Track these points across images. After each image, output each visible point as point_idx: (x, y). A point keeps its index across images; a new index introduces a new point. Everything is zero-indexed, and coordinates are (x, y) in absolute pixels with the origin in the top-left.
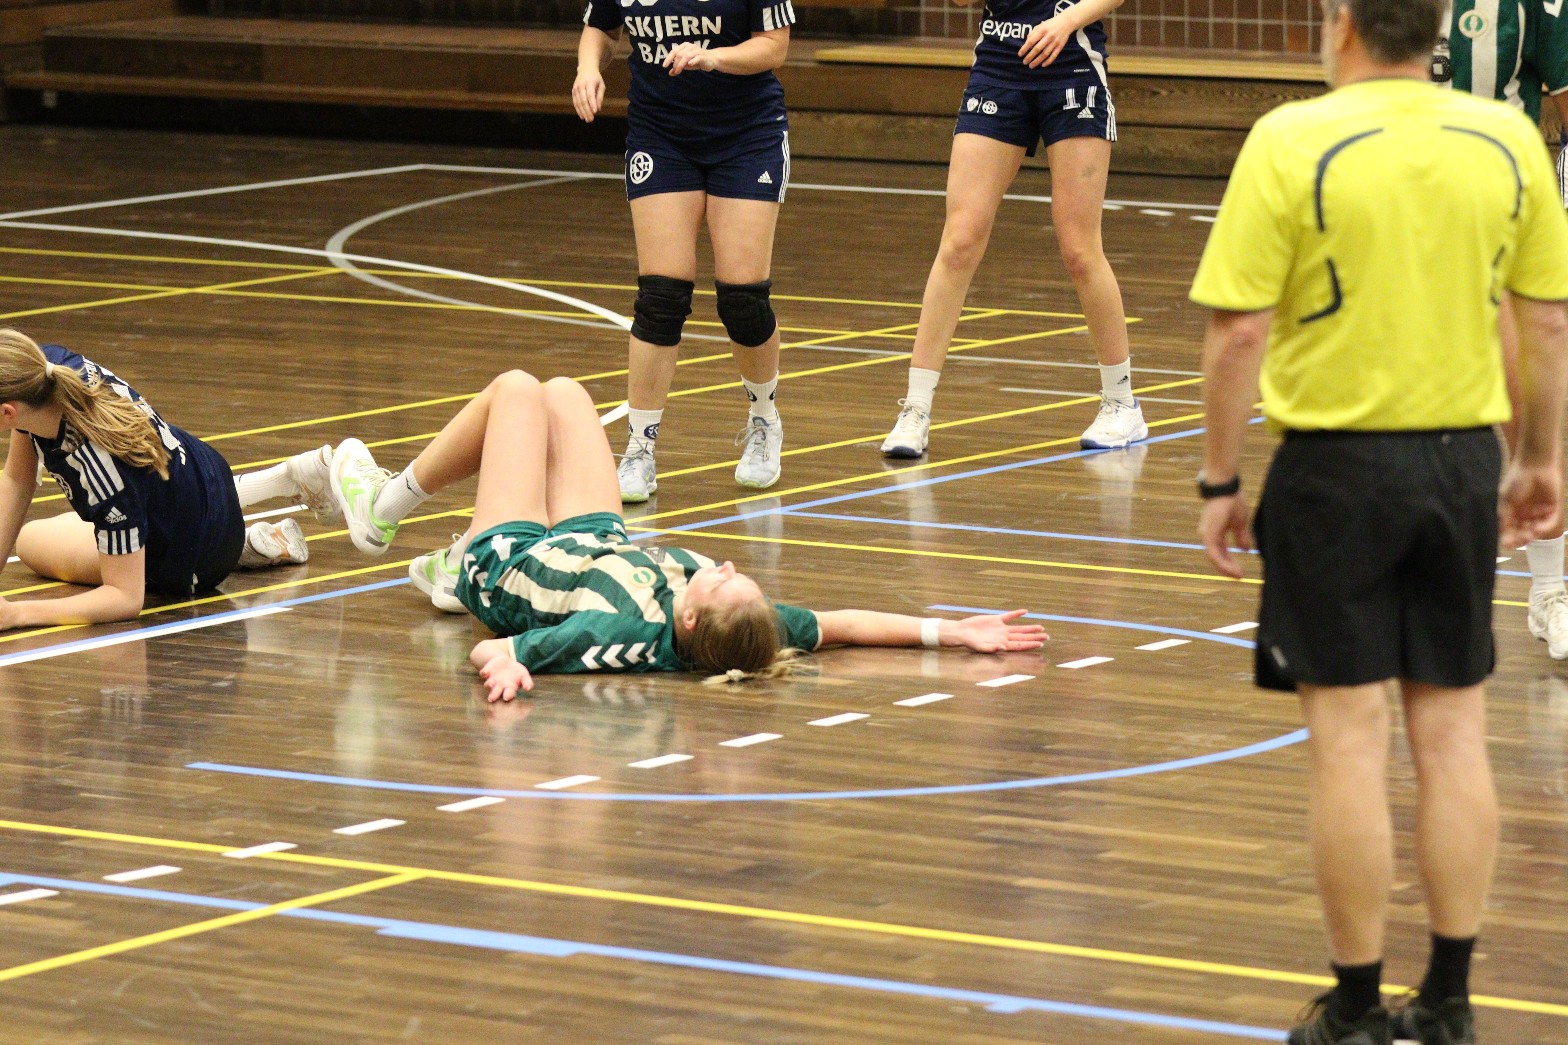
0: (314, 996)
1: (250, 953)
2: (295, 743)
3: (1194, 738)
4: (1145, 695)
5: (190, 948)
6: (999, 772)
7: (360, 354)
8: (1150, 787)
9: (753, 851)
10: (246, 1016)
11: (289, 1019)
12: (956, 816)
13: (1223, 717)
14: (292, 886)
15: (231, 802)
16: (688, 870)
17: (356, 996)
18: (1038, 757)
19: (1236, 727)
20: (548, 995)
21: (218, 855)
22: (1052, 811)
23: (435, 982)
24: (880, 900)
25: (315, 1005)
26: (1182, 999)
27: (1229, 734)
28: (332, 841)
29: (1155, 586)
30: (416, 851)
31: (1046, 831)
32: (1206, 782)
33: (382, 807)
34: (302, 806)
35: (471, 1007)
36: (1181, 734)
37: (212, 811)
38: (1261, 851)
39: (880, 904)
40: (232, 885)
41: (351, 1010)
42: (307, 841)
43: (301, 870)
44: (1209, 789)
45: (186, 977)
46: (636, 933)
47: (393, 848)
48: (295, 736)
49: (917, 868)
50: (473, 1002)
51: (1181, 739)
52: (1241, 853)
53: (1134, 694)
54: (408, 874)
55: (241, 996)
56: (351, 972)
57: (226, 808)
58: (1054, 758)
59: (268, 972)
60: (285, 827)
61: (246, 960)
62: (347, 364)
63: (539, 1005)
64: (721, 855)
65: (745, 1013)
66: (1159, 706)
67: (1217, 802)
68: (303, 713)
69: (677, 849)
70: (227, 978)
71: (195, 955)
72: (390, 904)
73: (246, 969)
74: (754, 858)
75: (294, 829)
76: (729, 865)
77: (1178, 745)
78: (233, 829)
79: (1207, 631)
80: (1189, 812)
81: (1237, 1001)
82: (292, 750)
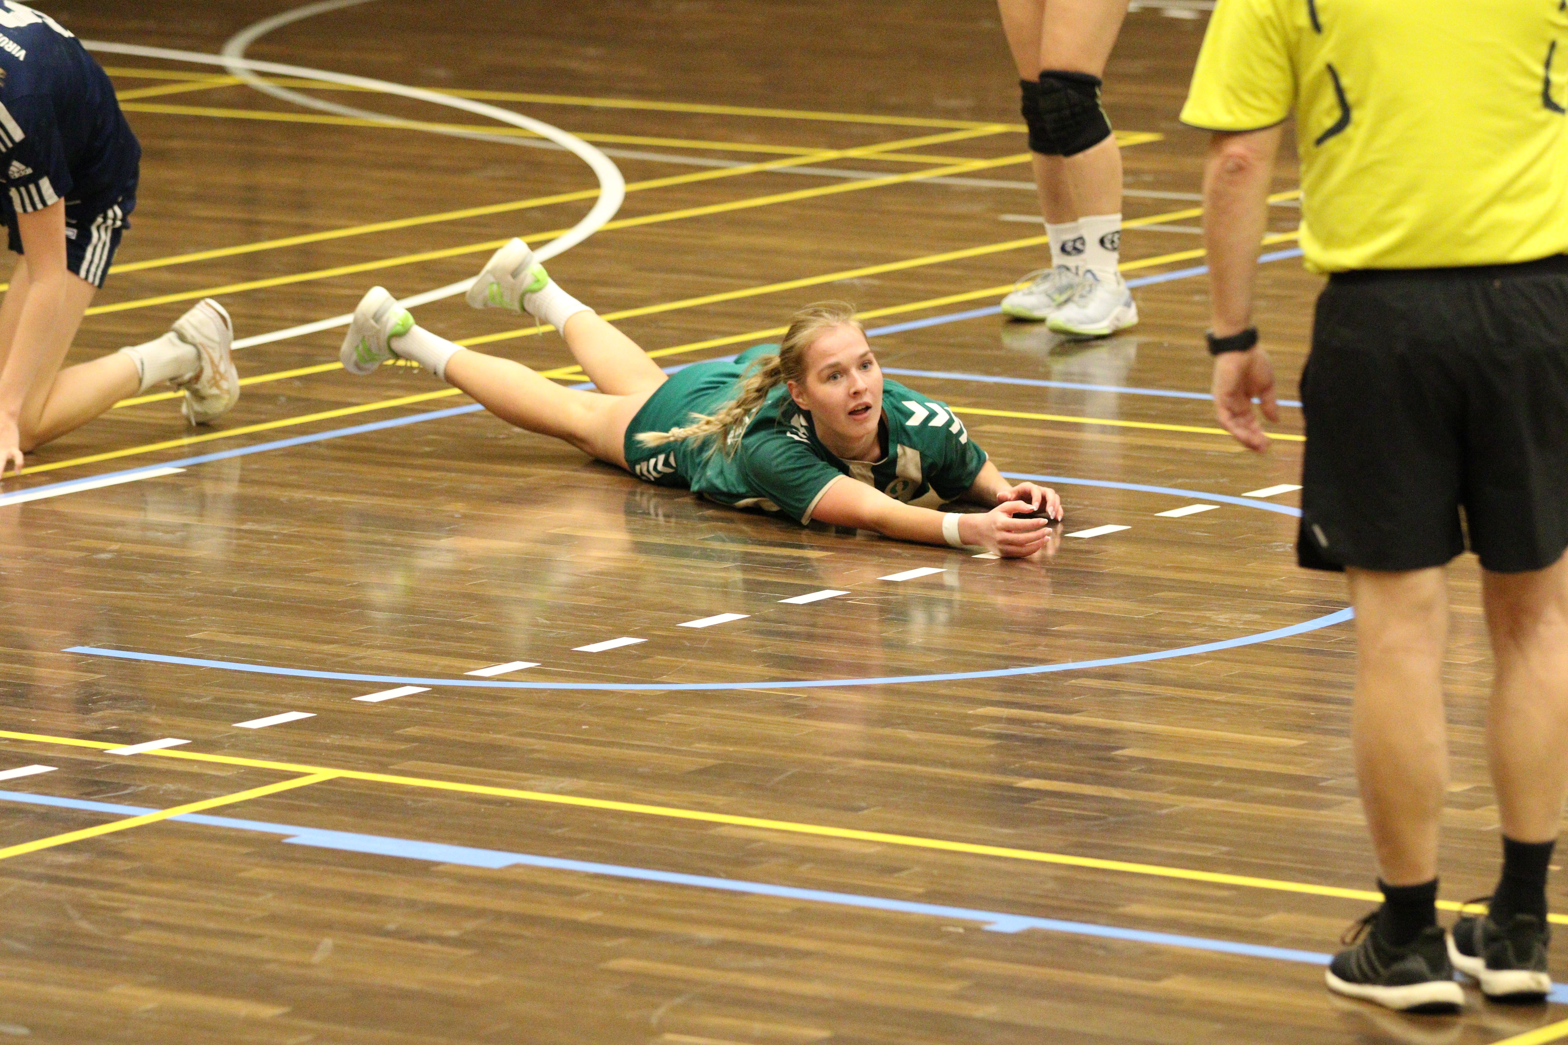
0: (210, 914)
1: (136, 864)
2: (189, 625)
3: (1222, 618)
4: (1165, 568)
5: (68, 859)
6: (999, 657)
7: (263, 177)
8: (1173, 674)
9: (716, 748)
10: (132, 937)
11: (181, 940)
12: (949, 708)
13: (1257, 594)
14: (186, 787)
15: (115, 691)
16: (640, 770)
17: (260, 914)
18: (1044, 640)
19: (1272, 605)
20: (480, 913)
21: (101, 752)
22: (1059, 701)
23: (349, 897)
24: (863, 804)
25: (211, 925)
26: (1210, 917)
27: (1263, 613)
28: (232, 736)
29: (1178, 444)
30: (327, 747)
31: (1053, 724)
32: (1237, 669)
33: (288, 698)
34: (198, 697)
35: (391, 927)
36: (1208, 614)
37: (94, 702)
38: (1301, 747)
39: (863, 809)
40: (117, 787)
41: (252, 930)
42: (201, 736)
43: (195, 769)
44: (1239, 676)
45: (64, 892)
46: (583, 842)
47: (301, 745)
48: (188, 616)
49: (906, 767)
50: (394, 920)
51: (1208, 618)
52: (1277, 749)
53: (1155, 567)
54: (321, 774)
55: (125, 914)
56: (252, 886)
57: (110, 699)
58: (1062, 642)
59: (156, 886)
60: (178, 721)
61: (133, 873)
62: (249, 188)
63: (470, 925)
64: (679, 752)
65: (706, 934)
66: (1180, 581)
67: (1247, 691)
68: (198, 590)
69: (629, 746)
70: (109, 894)
71: (73, 867)
72: (299, 809)
73: (133, 883)
74: (716, 756)
75: (189, 723)
76: (689, 764)
77: (1205, 626)
78: (120, 722)
79: (1239, 496)
80: (1217, 702)
81: (1273, 919)
82: (186, 632)
